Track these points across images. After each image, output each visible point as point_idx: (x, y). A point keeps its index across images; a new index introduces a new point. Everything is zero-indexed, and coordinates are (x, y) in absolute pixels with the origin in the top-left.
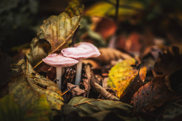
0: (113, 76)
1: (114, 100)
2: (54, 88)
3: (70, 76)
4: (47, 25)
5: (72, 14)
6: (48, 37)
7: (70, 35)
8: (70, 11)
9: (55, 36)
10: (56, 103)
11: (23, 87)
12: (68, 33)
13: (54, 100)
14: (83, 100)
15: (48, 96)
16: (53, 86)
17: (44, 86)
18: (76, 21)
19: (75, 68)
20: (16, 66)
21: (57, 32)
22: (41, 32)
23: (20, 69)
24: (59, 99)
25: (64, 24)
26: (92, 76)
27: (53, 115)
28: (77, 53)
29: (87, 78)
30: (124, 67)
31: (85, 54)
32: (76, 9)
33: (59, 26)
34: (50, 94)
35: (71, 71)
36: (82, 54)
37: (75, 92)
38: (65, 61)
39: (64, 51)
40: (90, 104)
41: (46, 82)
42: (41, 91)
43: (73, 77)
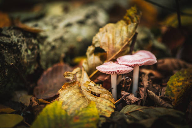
0: (172, 84)
1: (168, 107)
2: (107, 96)
3: (125, 84)
4: (103, 33)
5: (130, 22)
6: (103, 45)
7: (127, 43)
8: (128, 18)
9: (111, 44)
10: (107, 110)
11: (74, 95)
12: (124, 41)
13: (105, 107)
14: (135, 108)
15: (100, 104)
16: (107, 94)
17: (97, 94)
18: (133, 28)
19: (132, 76)
20: (70, 75)
21: (113, 40)
22: (96, 40)
23: (74, 77)
24: (110, 106)
25: (120, 32)
26: (150, 85)
27: (102, 122)
28: (132, 60)
29: (143, 86)
30: (184, 76)
31: (139, 61)
32: (133, 16)
33: (116, 34)
34: (102, 102)
35: (126, 79)
36: (137, 61)
37: (129, 100)
38: (117, 68)
39: (119, 59)
40: (142, 111)
41: (100, 90)
42: (94, 99)
43: (129, 85)
